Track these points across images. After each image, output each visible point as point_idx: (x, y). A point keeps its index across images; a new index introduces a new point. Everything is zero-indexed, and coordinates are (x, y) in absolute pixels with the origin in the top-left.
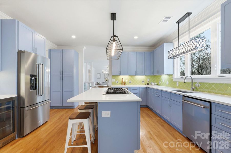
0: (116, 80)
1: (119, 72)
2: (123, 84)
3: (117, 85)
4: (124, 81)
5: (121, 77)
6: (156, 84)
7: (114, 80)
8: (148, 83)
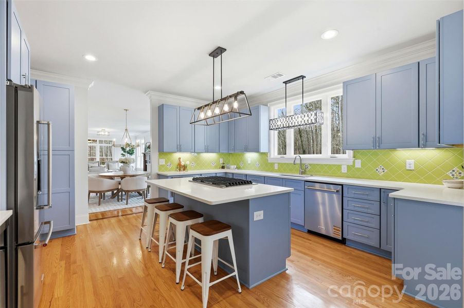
0: (166, 162)
1: (177, 146)
2: (182, 169)
3: (170, 171)
4: (183, 163)
5: (177, 155)
6: (235, 166)
7: (163, 162)
8: (224, 165)
